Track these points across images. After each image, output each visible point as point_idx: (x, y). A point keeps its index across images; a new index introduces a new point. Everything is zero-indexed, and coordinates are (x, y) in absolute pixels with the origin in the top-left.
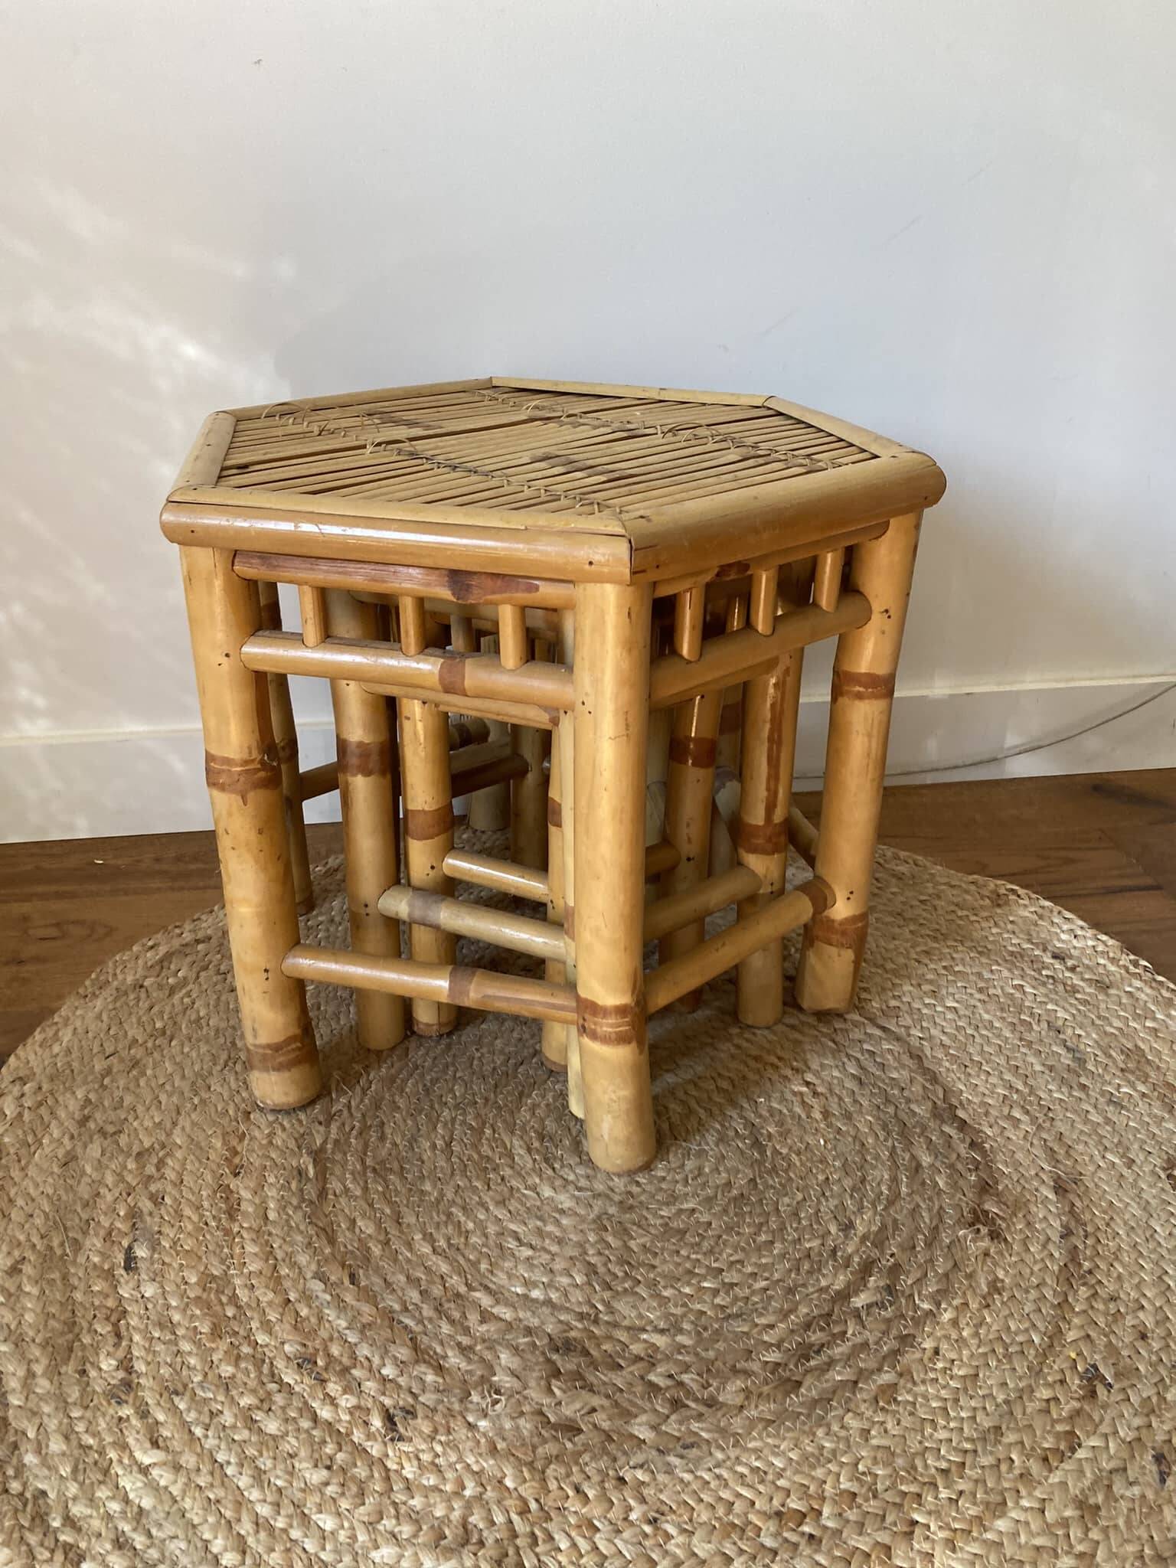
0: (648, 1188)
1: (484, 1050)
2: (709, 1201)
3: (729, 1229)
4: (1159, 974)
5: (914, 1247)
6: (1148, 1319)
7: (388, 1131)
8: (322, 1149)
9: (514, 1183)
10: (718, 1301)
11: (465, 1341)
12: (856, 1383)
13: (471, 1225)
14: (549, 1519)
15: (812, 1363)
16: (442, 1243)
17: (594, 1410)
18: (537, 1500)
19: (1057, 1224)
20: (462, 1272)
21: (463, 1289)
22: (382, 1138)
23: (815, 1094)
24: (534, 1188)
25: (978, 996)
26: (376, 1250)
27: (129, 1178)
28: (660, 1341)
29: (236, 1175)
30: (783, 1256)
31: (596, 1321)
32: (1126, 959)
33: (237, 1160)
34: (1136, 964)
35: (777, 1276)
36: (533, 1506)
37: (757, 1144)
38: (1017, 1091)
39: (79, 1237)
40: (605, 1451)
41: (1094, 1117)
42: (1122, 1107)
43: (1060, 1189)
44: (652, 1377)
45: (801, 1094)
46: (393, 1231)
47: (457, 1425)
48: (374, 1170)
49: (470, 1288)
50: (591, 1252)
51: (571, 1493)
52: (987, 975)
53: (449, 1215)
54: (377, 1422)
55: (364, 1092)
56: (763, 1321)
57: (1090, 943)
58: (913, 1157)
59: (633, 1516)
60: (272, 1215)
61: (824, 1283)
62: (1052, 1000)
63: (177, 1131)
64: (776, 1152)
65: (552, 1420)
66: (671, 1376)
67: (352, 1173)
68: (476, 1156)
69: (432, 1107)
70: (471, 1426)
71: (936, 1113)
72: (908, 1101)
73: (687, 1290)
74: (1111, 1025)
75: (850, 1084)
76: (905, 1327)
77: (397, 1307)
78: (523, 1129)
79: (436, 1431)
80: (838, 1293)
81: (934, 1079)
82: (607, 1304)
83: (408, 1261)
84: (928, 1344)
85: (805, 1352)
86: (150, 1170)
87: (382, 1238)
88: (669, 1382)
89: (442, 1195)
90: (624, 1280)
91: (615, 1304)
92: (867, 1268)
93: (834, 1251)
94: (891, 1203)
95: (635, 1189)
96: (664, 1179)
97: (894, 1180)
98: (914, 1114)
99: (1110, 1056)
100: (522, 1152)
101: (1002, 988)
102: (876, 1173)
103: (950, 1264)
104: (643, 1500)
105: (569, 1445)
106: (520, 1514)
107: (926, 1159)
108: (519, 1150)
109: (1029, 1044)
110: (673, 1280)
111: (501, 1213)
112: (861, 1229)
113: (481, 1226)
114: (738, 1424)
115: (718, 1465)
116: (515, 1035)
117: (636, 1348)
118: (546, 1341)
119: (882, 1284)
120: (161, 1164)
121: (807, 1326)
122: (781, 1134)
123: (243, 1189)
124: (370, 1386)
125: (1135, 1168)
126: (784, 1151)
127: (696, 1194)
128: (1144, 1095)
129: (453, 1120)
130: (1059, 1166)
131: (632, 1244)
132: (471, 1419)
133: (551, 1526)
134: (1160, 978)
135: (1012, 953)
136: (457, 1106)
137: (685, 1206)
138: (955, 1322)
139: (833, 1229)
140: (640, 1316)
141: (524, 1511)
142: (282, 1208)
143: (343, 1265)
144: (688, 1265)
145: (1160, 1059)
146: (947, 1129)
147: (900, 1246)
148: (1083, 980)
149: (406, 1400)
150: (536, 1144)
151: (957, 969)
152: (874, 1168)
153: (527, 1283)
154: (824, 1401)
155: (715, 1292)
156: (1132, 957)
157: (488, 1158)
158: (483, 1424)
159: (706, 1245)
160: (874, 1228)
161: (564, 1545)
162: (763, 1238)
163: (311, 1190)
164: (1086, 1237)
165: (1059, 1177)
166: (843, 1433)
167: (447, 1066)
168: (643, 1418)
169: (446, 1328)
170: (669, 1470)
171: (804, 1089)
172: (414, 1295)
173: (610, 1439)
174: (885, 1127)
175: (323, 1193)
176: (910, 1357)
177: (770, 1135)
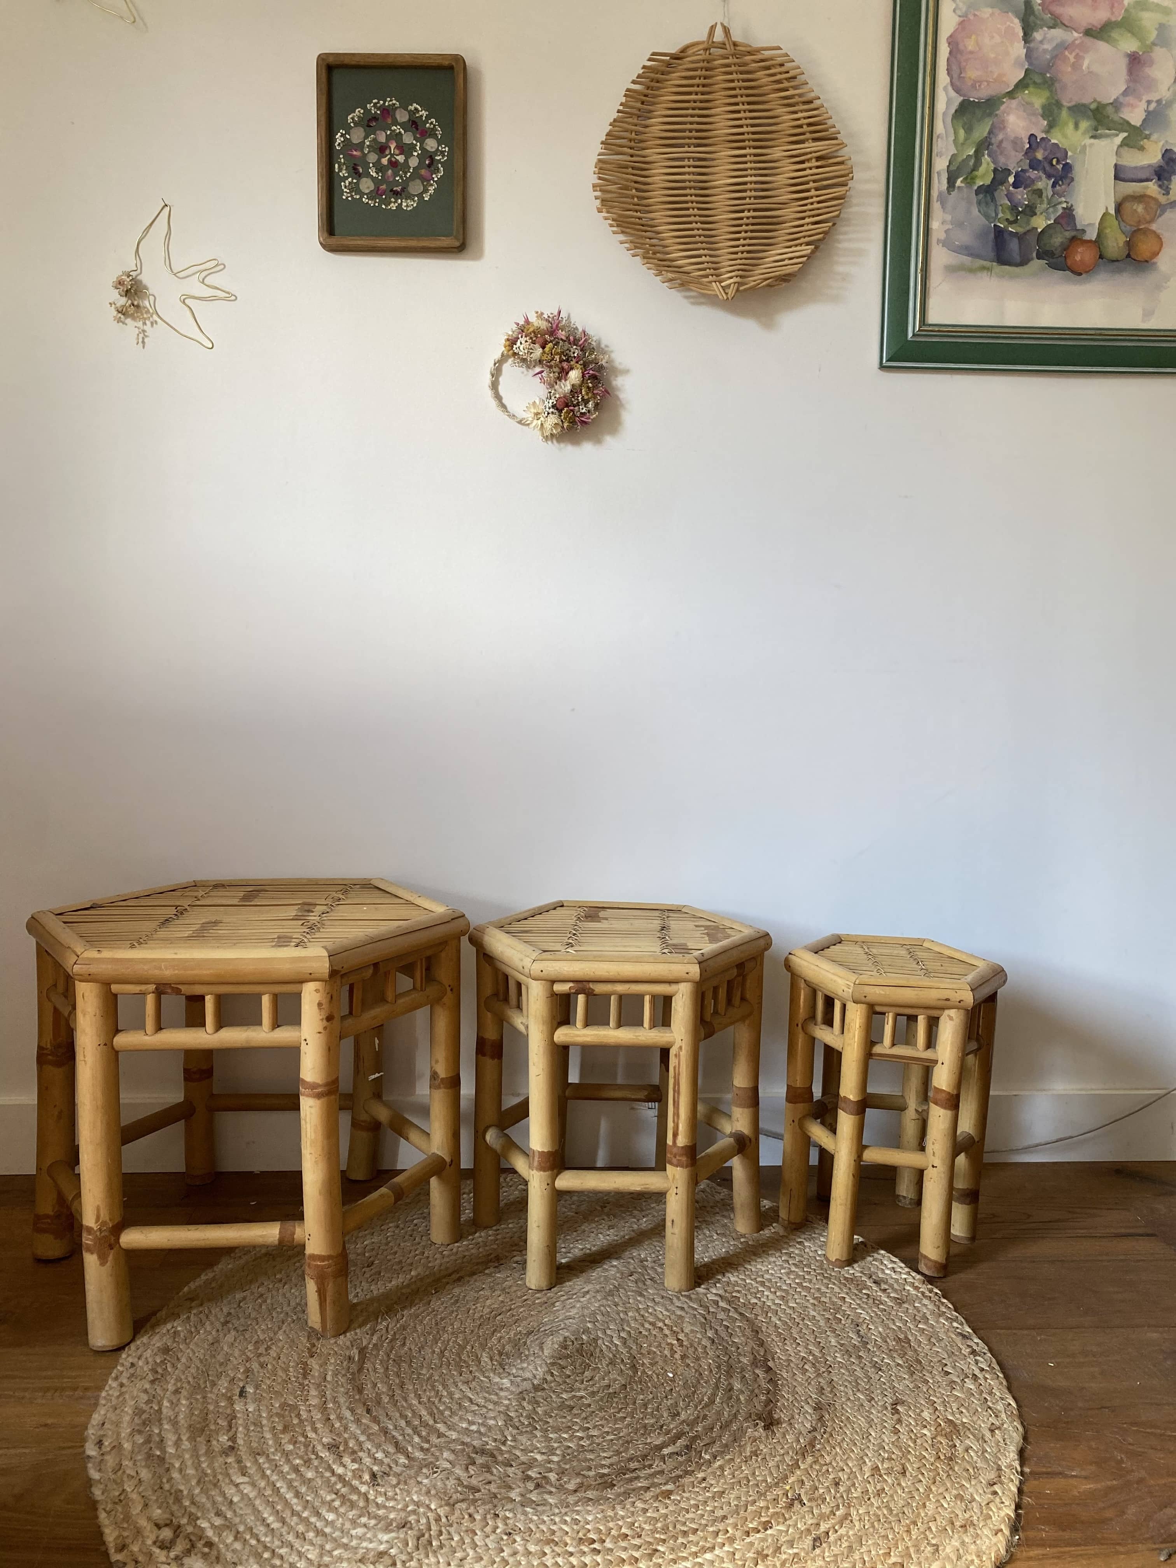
0: (557, 1379)
1: (478, 1305)
2: (593, 1394)
3: (601, 1409)
4: (944, 1298)
5: (712, 1429)
6: (843, 1476)
7: (408, 1343)
8: (366, 1347)
9: (477, 1374)
10: (582, 1443)
11: (426, 1446)
12: (649, 1488)
13: (445, 1393)
14: (451, 1525)
15: (627, 1476)
16: (425, 1399)
17: (490, 1483)
18: (447, 1517)
19: (808, 1425)
20: (432, 1414)
21: (431, 1422)
22: (404, 1344)
23: (681, 1345)
24: (488, 1377)
25: (812, 1301)
26: (385, 1399)
27: (249, 1354)
28: (539, 1457)
29: (312, 1356)
30: (629, 1425)
31: (504, 1443)
32: (924, 1288)
33: (314, 1350)
34: (931, 1291)
35: (621, 1434)
36: (444, 1520)
37: (634, 1367)
38: (814, 1355)
39: (215, 1379)
40: (491, 1502)
41: (859, 1373)
42: (880, 1370)
43: (818, 1408)
44: (530, 1473)
45: (672, 1345)
46: (398, 1391)
47: (412, 1482)
48: (394, 1360)
49: (436, 1422)
50: (512, 1409)
51: (466, 1517)
52: (824, 1289)
53: (433, 1387)
54: (366, 1477)
55: (398, 1321)
56: (605, 1455)
57: (904, 1276)
58: (730, 1384)
59: (498, 1531)
60: (329, 1378)
61: (649, 1441)
62: (861, 1307)
63: (281, 1332)
64: (644, 1372)
65: (465, 1483)
66: (540, 1473)
67: (381, 1361)
68: (458, 1359)
69: (438, 1332)
70: (419, 1483)
71: (755, 1363)
72: (739, 1354)
73: (565, 1436)
74: (894, 1324)
75: (705, 1342)
76: (690, 1466)
77: (391, 1427)
78: (491, 1349)
79: (398, 1484)
80: (657, 1445)
81: (762, 1344)
82: (513, 1436)
83: (403, 1406)
84: (700, 1475)
85: (623, 1471)
86: (262, 1350)
87: (390, 1393)
88: (538, 1476)
89: (432, 1375)
90: (527, 1426)
91: (519, 1438)
92: (678, 1437)
93: (662, 1426)
94: (706, 1405)
95: (549, 1378)
96: (569, 1376)
97: (714, 1395)
98: (740, 1362)
99: (886, 1342)
100: (486, 1360)
101: (830, 1298)
102: (704, 1390)
103: (731, 1439)
104: (506, 1524)
105: (471, 1497)
106: (436, 1520)
107: (737, 1386)
108: (485, 1358)
109: (834, 1330)
110: (557, 1430)
111: (464, 1388)
112: (683, 1416)
113: (451, 1395)
114: (571, 1499)
115: (554, 1515)
116: (501, 1299)
117: (523, 1458)
118: (471, 1448)
119: (685, 1443)
120: (268, 1348)
121: (631, 1459)
122: (651, 1364)
123: (314, 1363)
124: (367, 1461)
125: (873, 1402)
126: (650, 1373)
127: (585, 1389)
128: (899, 1365)
129: (449, 1341)
130: (823, 1397)
131: (539, 1410)
132: (419, 1479)
133: (452, 1530)
134: (945, 1301)
135: (846, 1279)
136: (453, 1333)
137: (578, 1394)
138: (721, 1468)
139: (665, 1415)
140: (532, 1444)
141: (438, 1519)
142: (336, 1374)
143: (364, 1404)
144: (569, 1424)
145: (919, 1346)
146: (757, 1371)
147: (704, 1428)
148: (889, 1297)
149: (385, 1468)
150: (497, 1357)
151: (805, 1284)
152: (703, 1387)
153: (471, 1423)
154: (627, 1494)
155: (581, 1438)
156: (930, 1286)
157: (465, 1362)
158: (425, 1481)
159: (584, 1415)
160: (692, 1417)
161: (456, 1538)
162: (621, 1415)
163: (354, 1367)
164: (824, 1433)
165: (820, 1402)
166: (632, 1509)
167: (453, 1312)
168: (518, 1490)
169: (416, 1439)
170: (525, 1514)
171: (675, 1342)
172: (403, 1423)
173: (496, 1497)
174: (719, 1367)
175: (360, 1370)
176: (687, 1480)
177: (643, 1364)
